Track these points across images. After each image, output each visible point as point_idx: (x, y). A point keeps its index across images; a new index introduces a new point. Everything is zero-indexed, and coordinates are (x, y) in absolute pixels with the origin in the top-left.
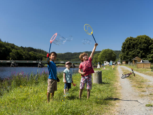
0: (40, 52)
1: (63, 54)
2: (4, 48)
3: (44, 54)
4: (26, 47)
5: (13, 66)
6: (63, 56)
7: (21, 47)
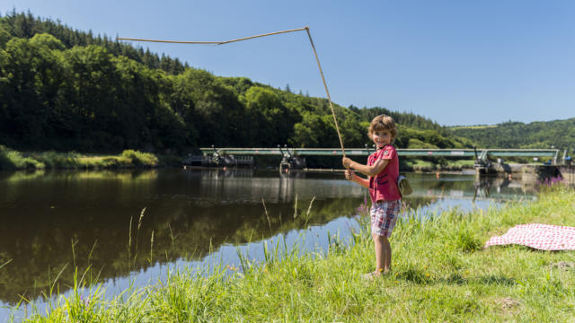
0: (411, 123)
1: (490, 128)
2: (276, 111)
3: (423, 128)
4: (365, 108)
5: (289, 165)
6: (491, 135)
7: (351, 107)
